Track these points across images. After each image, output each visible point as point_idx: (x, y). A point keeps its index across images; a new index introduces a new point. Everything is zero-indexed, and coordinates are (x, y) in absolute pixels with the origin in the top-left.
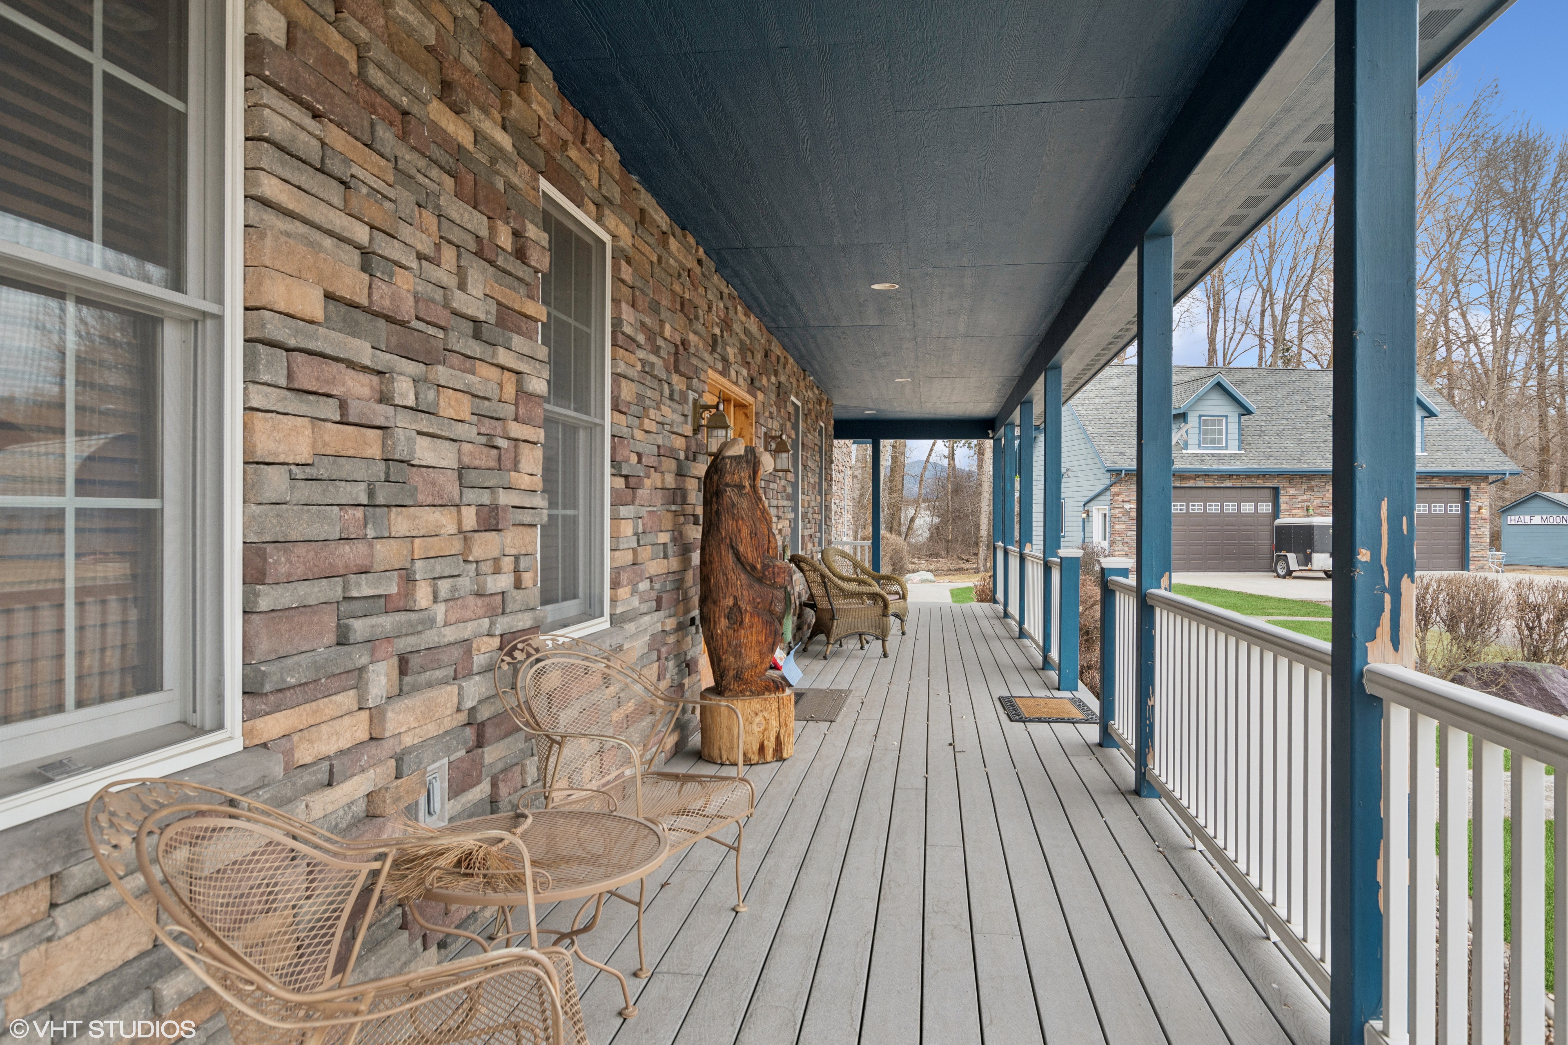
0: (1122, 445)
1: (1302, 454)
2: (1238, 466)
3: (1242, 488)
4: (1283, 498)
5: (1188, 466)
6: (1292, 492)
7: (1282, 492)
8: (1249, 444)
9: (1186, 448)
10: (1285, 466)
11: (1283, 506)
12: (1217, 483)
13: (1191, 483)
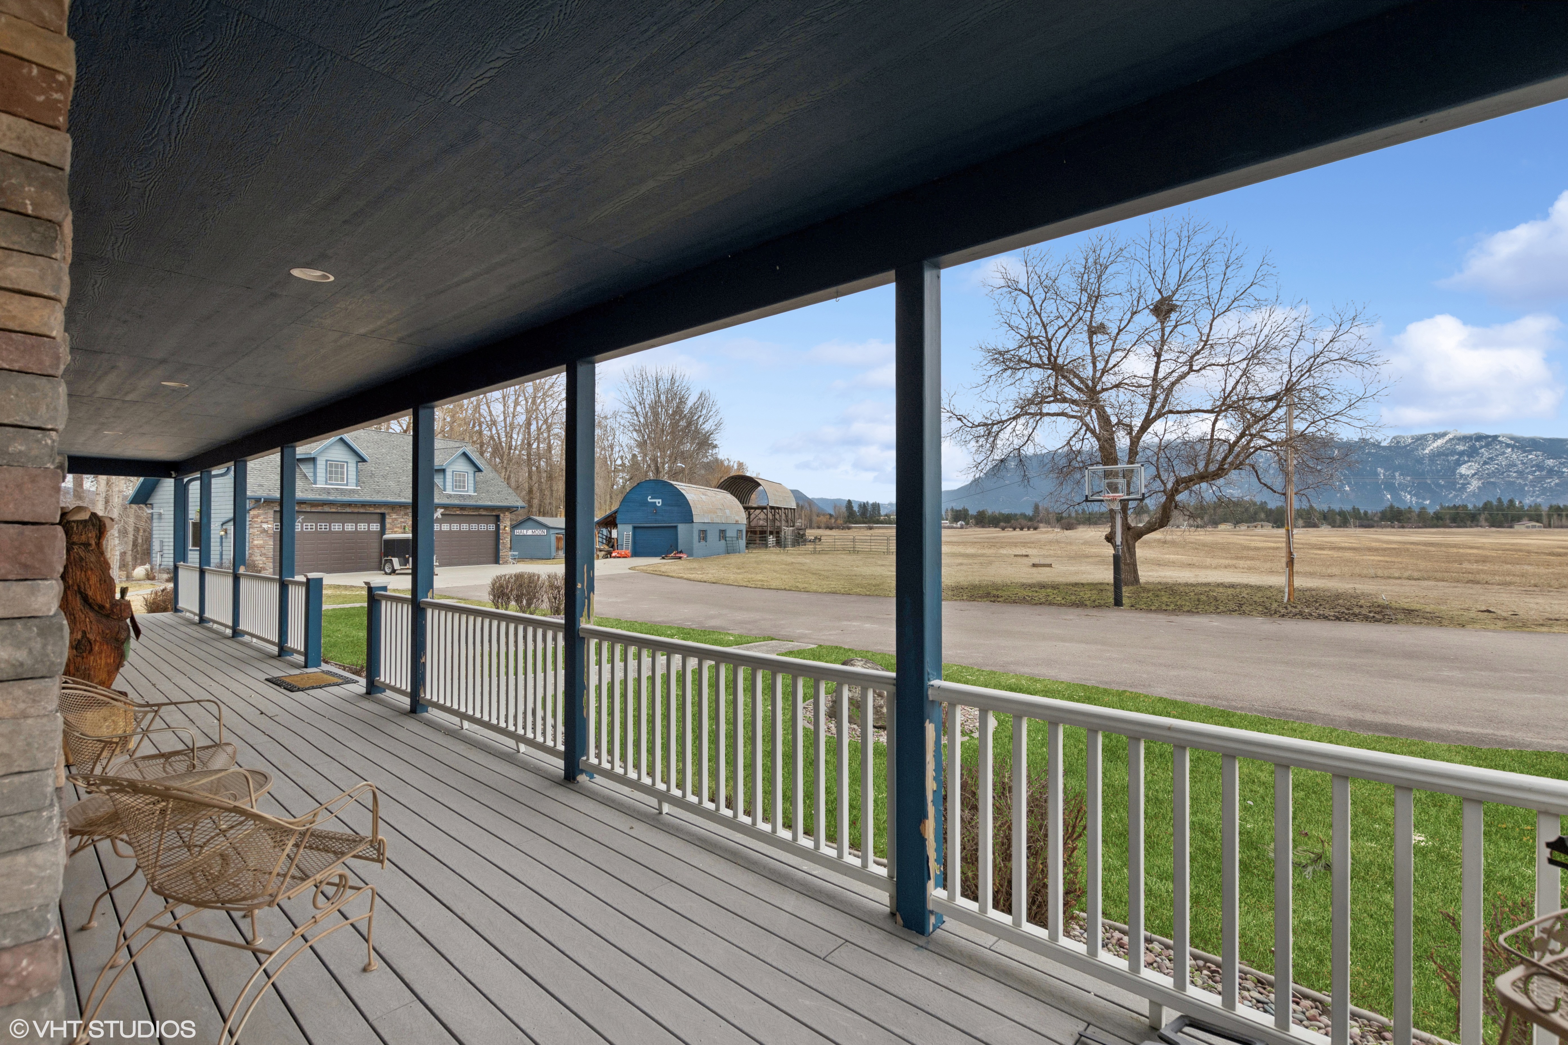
0: (260, 478)
1: (401, 491)
2: (356, 498)
3: (358, 513)
4: (388, 520)
5: (318, 497)
6: (394, 516)
7: (387, 516)
8: (364, 483)
9: (315, 483)
10: (391, 499)
11: (388, 526)
12: (340, 510)
13: (319, 509)
